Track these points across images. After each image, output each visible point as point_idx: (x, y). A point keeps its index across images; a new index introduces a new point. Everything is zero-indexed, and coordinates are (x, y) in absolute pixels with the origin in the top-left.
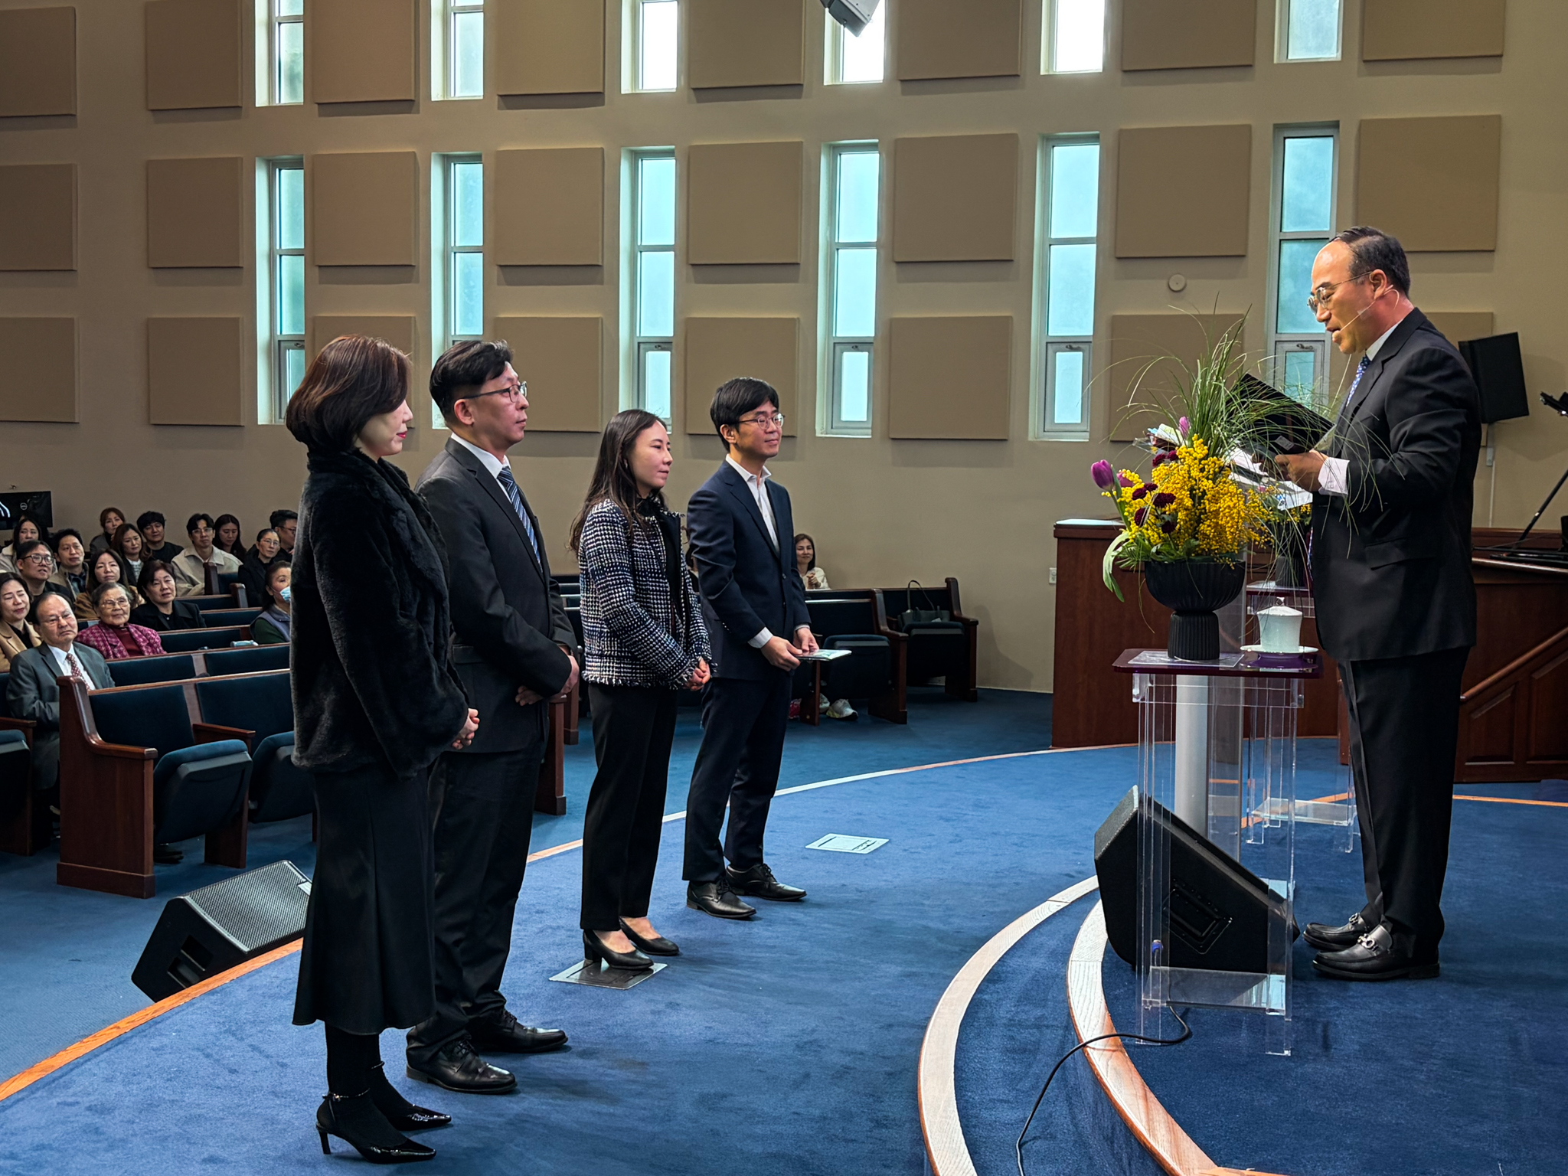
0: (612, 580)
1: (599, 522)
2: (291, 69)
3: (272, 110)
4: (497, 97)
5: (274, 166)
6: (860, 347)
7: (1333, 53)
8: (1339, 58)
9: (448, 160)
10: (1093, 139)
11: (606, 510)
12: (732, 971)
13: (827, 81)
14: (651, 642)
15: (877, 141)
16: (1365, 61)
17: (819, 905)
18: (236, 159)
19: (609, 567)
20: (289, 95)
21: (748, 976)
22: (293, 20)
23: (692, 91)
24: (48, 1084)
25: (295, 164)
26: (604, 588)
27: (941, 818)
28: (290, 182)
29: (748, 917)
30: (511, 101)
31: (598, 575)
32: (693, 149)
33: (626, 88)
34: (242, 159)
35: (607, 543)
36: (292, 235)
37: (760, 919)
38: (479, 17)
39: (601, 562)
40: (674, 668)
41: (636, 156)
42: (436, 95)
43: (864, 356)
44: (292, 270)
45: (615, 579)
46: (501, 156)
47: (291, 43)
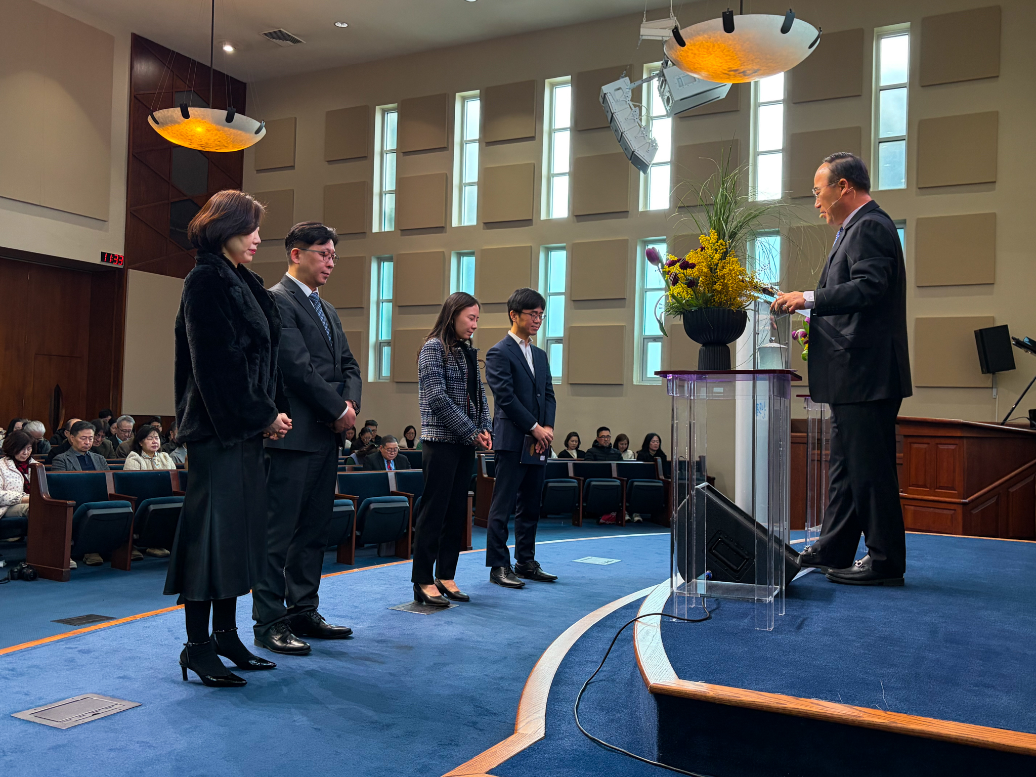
0: (433, 381)
1: (428, 349)
2: (390, 215)
3: (381, 234)
4: (482, 224)
5: (380, 260)
6: (657, 339)
7: (903, 186)
8: (906, 188)
9: (460, 255)
10: (776, 233)
11: (432, 343)
12: (496, 610)
13: (641, 209)
14: (454, 417)
15: (665, 237)
16: (919, 188)
17: (563, 584)
18: (362, 257)
19: (431, 374)
20: (388, 227)
21: (501, 612)
22: (391, 192)
23: (575, 217)
24: (70, 639)
25: (390, 259)
26: (428, 386)
27: (657, 553)
28: (388, 268)
29: (520, 587)
30: (489, 225)
31: (426, 379)
32: (575, 245)
33: (543, 217)
34: (365, 257)
35: (431, 361)
36: (387, 293)
37: (527, 589)
38: (476, 188)
39: (427, 371)
40: (467, 432)
41: (548, 250)
42: (455, 223)
43: (659, 345)
44: (387, 308)
45: (435, 381)
46: (484, 251)
47: (389, 203)
